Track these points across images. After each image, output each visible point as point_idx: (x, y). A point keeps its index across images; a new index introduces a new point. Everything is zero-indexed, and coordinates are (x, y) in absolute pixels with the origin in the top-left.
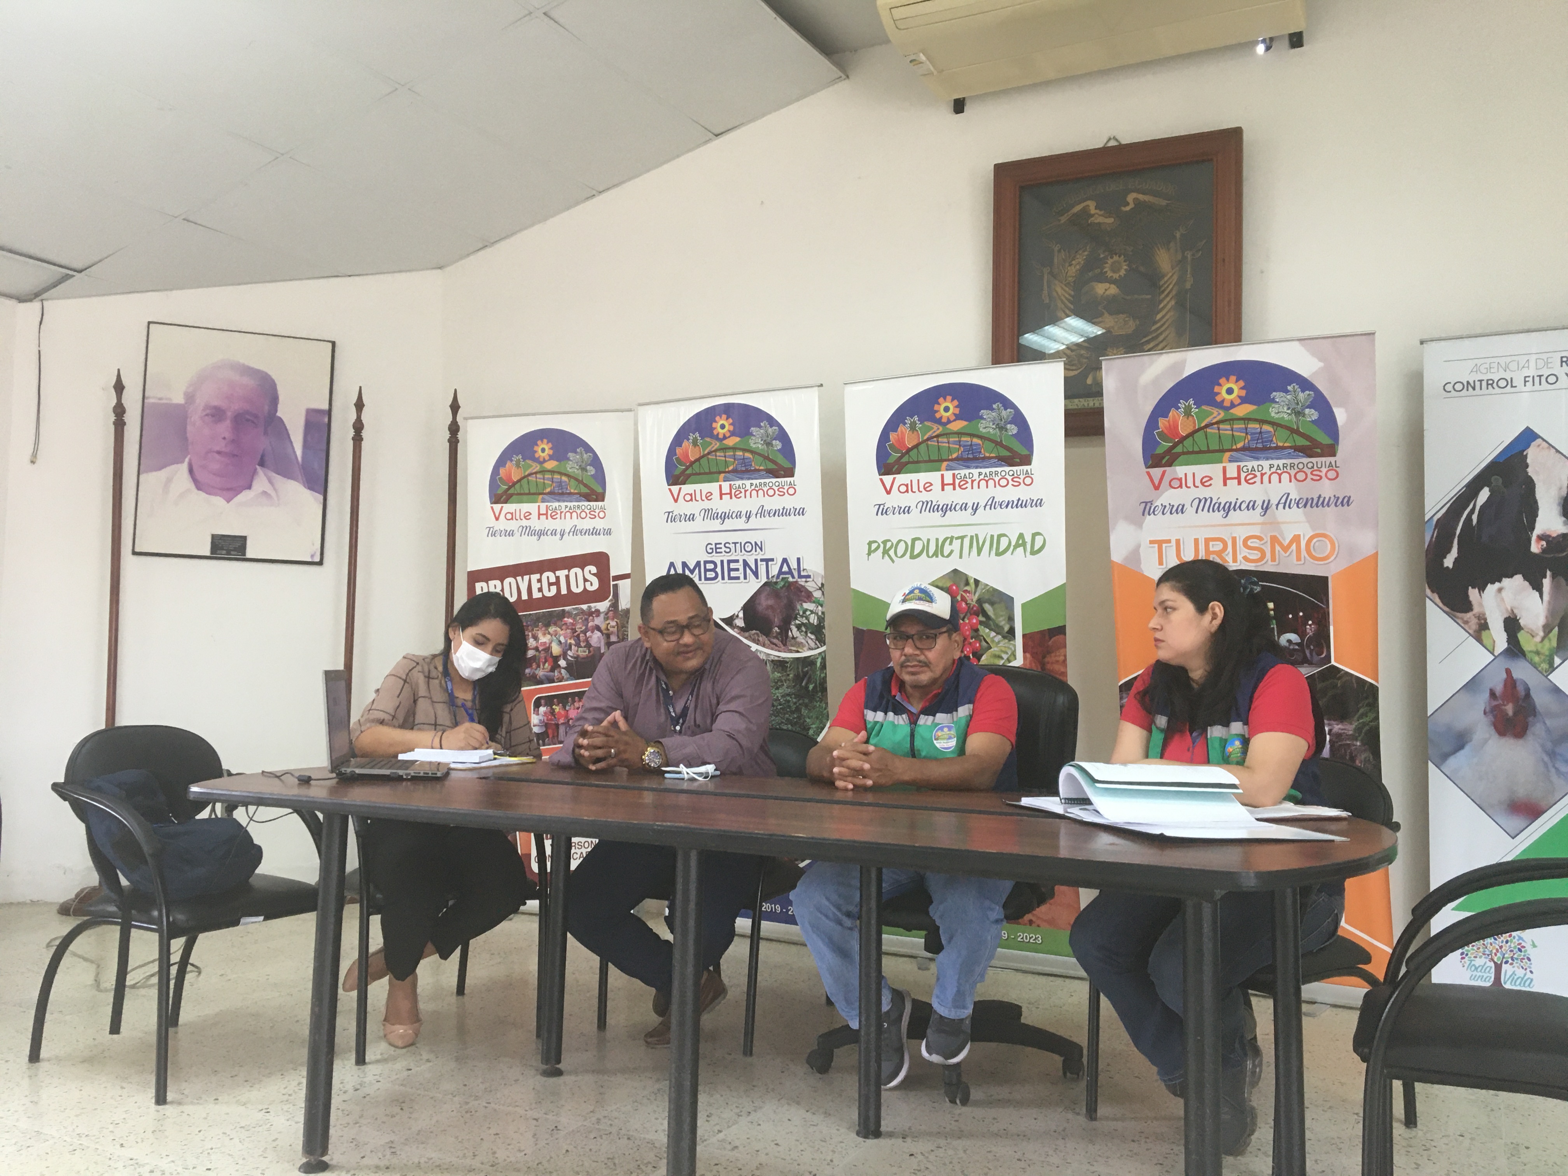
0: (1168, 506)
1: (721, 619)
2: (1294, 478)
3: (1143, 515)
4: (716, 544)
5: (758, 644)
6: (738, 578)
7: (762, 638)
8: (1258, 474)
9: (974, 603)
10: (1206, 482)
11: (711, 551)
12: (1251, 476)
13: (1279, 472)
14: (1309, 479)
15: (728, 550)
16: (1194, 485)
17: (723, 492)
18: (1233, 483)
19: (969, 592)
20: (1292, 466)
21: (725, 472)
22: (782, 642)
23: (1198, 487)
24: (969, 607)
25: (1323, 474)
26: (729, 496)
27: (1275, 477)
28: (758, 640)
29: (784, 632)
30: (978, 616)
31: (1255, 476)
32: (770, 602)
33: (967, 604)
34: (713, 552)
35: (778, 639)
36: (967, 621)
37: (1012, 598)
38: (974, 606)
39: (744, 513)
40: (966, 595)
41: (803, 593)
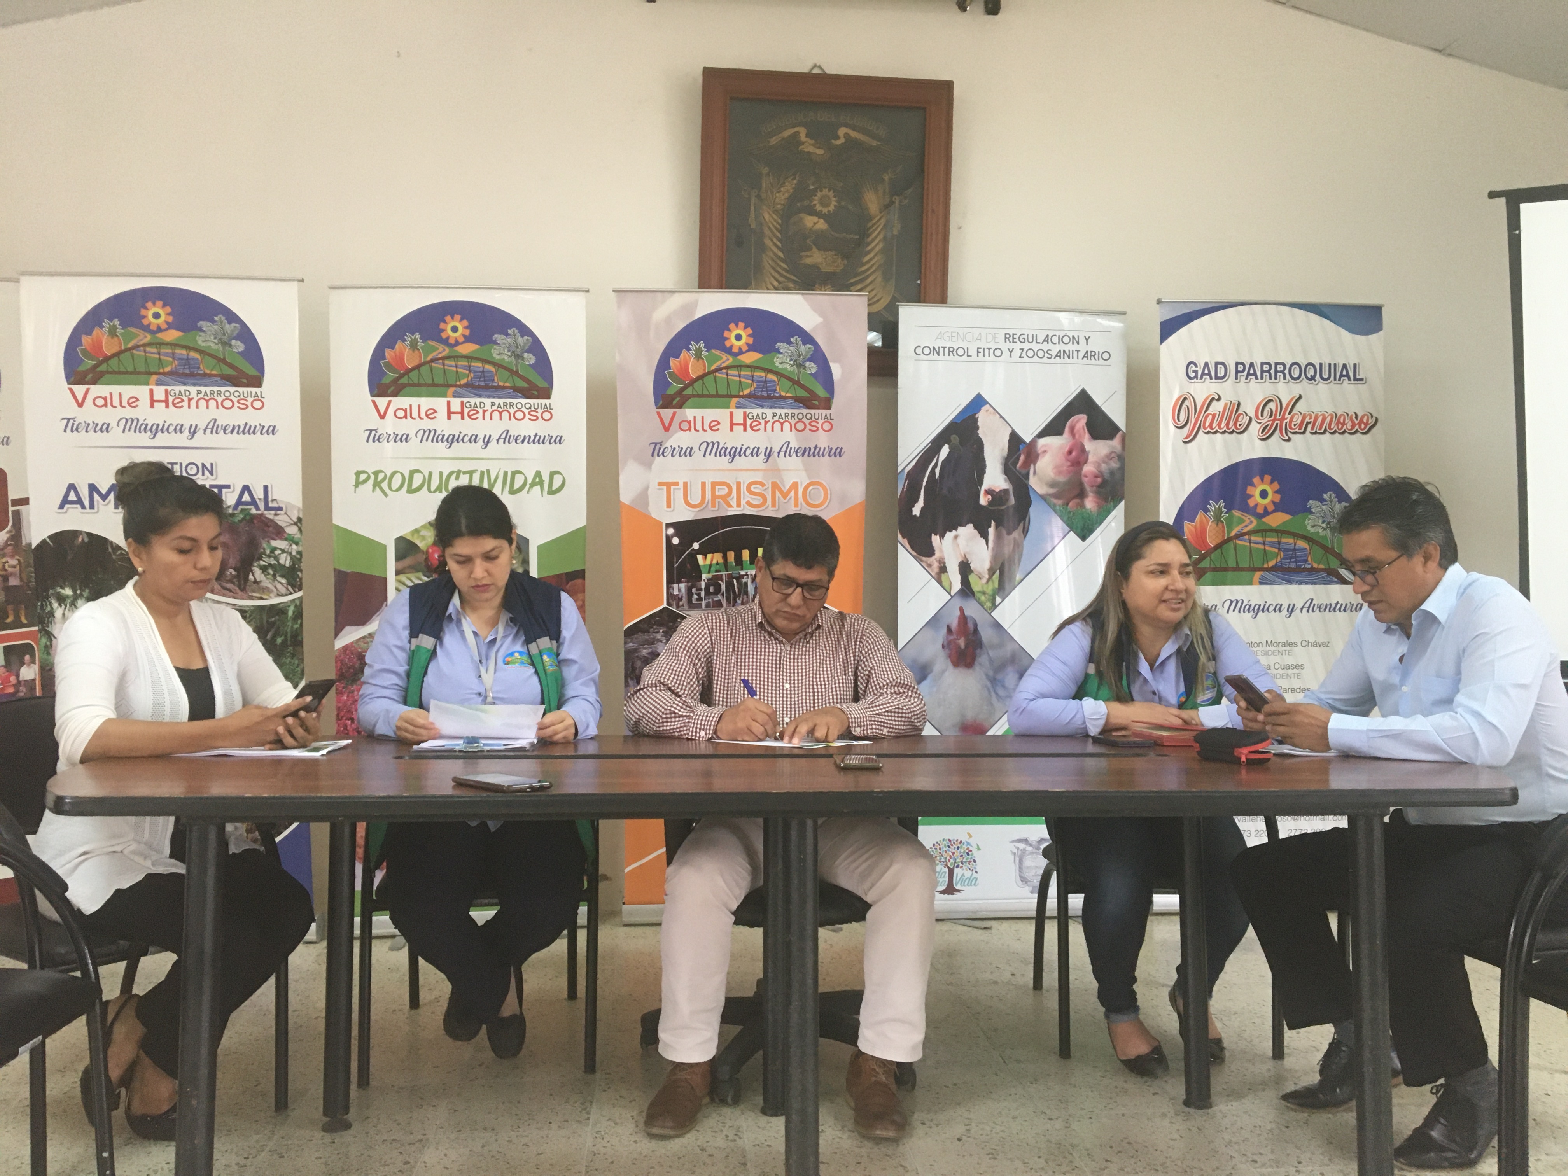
8: (763, 422)
12: (756, 423)
22: (239, 587)
37: (529, 540)
41: (271, 529)
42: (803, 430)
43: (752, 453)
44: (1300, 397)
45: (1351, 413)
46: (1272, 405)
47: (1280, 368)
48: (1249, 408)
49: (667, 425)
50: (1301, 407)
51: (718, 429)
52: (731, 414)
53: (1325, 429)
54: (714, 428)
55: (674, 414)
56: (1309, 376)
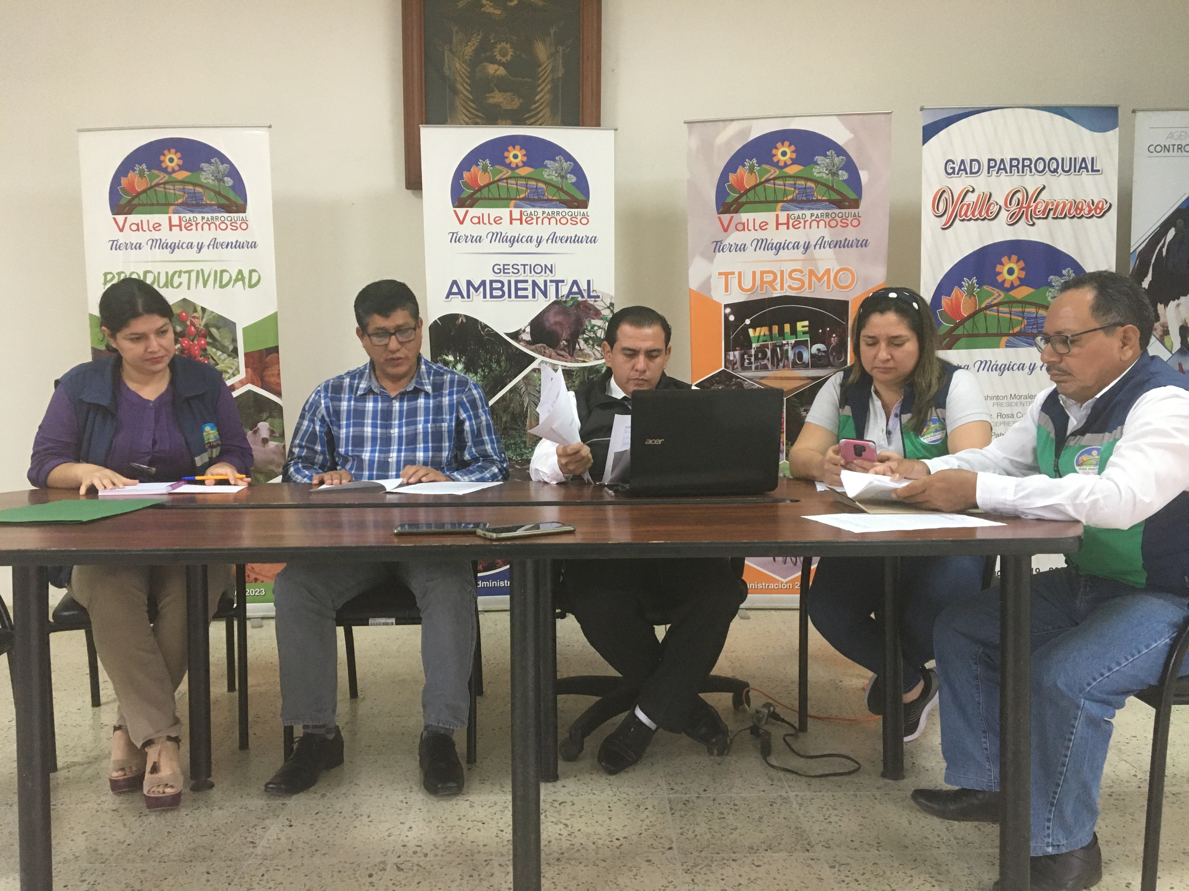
0: (734, 245)
1: (505, 334)
2: (828, 225)
3: (714, 252)
4: (504, 265)
5: (543, 356)
6: (527, 297)
7: (549, 351)
8: (802, 221)
9: (202, 327)
10: (763, 226)
11: (499, 271)
12: (797, 222)
13: (818, 219)
14: (839, 226)
15: (516, 271)
16: (754, 228)
17: (513, 217)
18: (783, 228)
19: (197, 318)
20: (827, 215)
21: (516, 199)
22: (569, 353)
23: (756, 230)
24: (197, 331)
25: (849, 222)
26: (519, 221)
27: (814, 224)
28: (545, 352)
29: (571, 345)
30: (206, 338)
31: (800, 223)
32: (559, 318)
33: (195, 328)
34: (500, 272)
35: (565, 351)
36: (196, 342)
37: (234, 324)
38: (202, 329)
39: (535, 238)
40: (195, 321)
41: (592, 311)
42: (836, 226)
43: (793, 246)
44: (1044, 188)
45: (1089, 200)
46: (1019, 195)
47: (1027, 163)
48: (999, 198)
49: (726, 227)
50: (1044, 196)
51: (766, 229)
52: (777, 216)
53: (1065, 216)
54: (763, 228)
55: (732, 218)
56: (1052, 169)
